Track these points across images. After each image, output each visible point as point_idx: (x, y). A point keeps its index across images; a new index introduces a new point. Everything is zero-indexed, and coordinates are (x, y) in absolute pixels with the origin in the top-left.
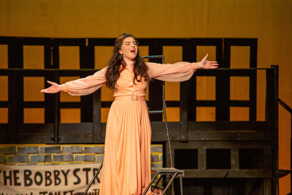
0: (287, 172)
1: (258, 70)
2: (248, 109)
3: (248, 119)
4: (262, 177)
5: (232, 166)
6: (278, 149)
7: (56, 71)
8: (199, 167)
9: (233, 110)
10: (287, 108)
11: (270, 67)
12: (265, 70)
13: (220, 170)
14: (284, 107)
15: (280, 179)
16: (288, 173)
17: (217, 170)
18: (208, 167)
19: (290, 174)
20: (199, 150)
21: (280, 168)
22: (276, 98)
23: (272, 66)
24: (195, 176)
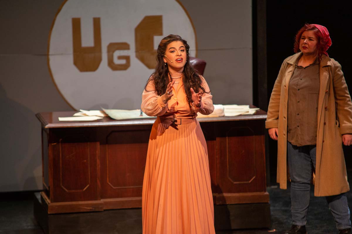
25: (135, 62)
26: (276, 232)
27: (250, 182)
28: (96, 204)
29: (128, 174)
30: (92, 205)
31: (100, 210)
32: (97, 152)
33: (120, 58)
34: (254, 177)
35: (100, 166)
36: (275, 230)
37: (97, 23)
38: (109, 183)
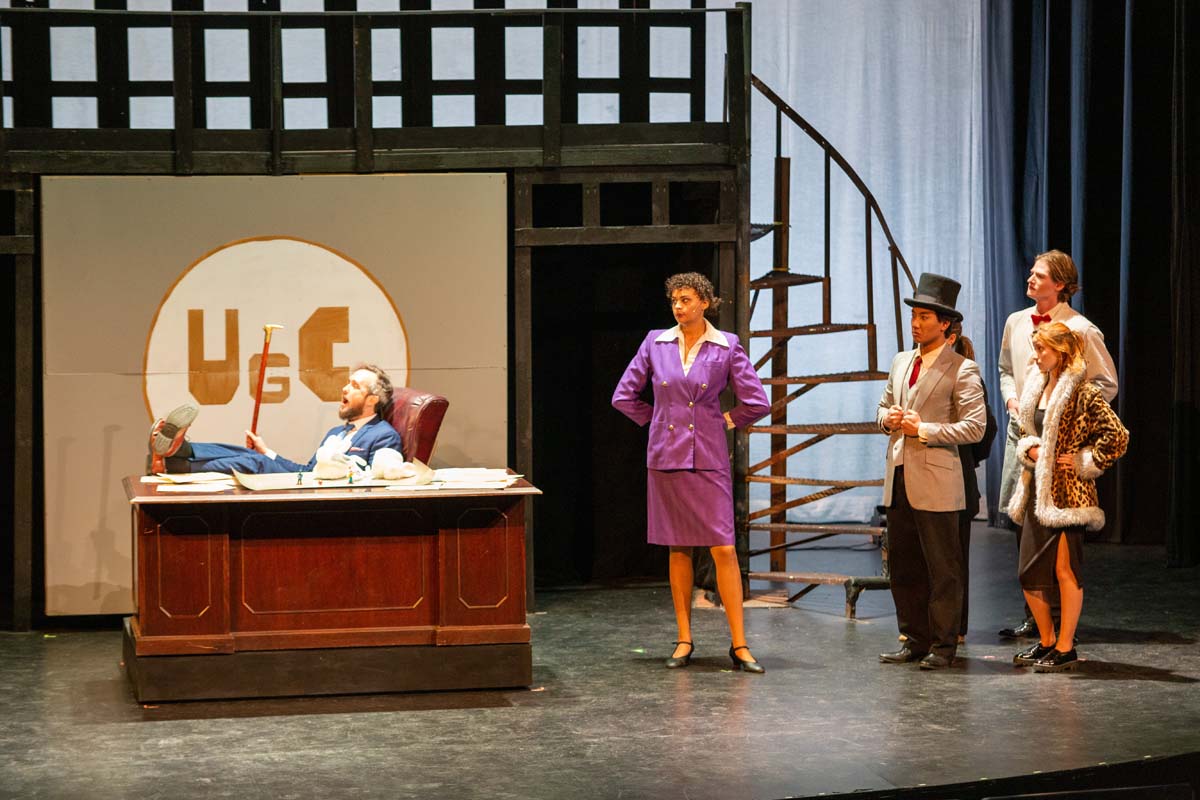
0: (766, 229)
1: (708, 14)
2: (687, 97)
3: (687, 119)
4: (718, 240)
5: (654, 219)
6: (749, 181)
7: (274, 17)
8: (584, 223)
9: (655, 98)
10: (770, 95)
11: (733, 6)
12: (724, 13)
13: (629, 227)
14: (763, 92)
15: (752, 244)
16: (770, 231)
17: (622, 227)
18: (604, 223)
19: (772, 232)
20: (584, 186)
21: (753, 222)
22: (746, 73)
23: (737, 4)
24: (576, 242)
25: (298, 388)
26: (544, 692)
27: (497, 606)
28: (220, 641)
29: (279, 589)
30: (213, 642)
31: (229, 652)
32: (224, 548)
33: (272, 380)
34: (505, 598)
35: (228, 574)
36: (542, 689)
37: (232, 319)
38: (245, 604)
